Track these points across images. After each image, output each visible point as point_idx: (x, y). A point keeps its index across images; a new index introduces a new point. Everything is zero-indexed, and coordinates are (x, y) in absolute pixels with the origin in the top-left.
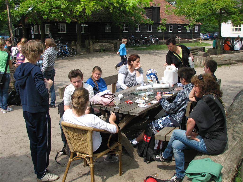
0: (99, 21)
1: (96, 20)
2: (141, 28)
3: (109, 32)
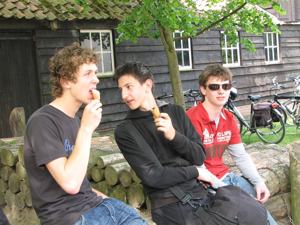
0: (40, 15)
1: (22, 11)
2: (241, 48)
3: (103, 75)
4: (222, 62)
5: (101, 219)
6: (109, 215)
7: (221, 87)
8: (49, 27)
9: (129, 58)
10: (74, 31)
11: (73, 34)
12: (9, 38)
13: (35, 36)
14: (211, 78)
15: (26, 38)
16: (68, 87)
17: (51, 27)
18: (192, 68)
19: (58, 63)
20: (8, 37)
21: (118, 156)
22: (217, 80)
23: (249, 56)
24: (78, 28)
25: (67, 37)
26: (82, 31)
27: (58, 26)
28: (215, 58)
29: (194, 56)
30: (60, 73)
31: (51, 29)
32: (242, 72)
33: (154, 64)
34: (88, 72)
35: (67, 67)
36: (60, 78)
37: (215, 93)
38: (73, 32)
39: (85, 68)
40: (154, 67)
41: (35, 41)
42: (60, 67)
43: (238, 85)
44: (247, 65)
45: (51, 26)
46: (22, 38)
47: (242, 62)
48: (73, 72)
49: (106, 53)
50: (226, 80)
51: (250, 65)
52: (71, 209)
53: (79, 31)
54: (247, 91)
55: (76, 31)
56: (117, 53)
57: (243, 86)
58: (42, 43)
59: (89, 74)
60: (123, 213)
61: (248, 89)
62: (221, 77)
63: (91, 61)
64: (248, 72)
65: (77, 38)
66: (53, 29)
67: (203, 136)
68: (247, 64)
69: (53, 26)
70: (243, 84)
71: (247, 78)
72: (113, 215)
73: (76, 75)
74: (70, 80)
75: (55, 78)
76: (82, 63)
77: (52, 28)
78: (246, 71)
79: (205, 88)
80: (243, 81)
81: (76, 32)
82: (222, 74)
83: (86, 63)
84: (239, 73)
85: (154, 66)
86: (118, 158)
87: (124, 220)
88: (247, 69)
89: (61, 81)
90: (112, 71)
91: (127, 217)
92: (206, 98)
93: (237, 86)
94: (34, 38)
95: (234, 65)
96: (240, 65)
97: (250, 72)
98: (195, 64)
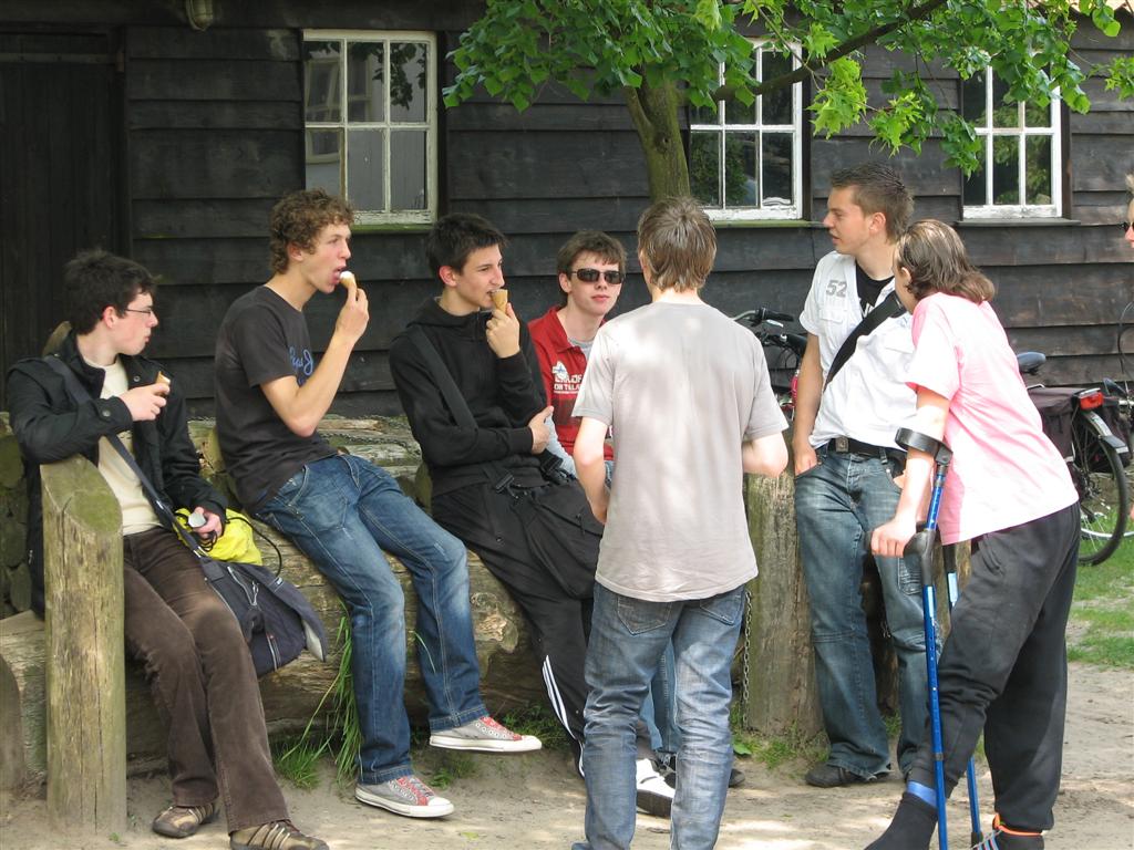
2: (1072, 131)
3: (387, 224)
4: (958, 197)
5: (335, 476)
6: (350, 474)
7: (602, 276)
8: (181, 15)
9: (506, 154)
10: (276, 36)
11: (272, 46)
12: (28, 56)
13: (124, 52)
14: (584, 255)
15: (89, 58)
16: (299, 258)
17: (187, 18)
18: (800, 216)
19: (287, 217)
20: (22, 52)
21: (390, 451)
22: (596, 262)
23: (1111, 169)
24: (294, 24)
25: (249, 57)
26: (310, 36)
27: (215, 11)
28: (924, 176)
29: (813, 159)
30: (288, 235)
31: (188, 25)
32: (1067, 251)
33: (615, 188)
34: (334, 238)
35: (301, 228)
36: (287, 243)
37: (588, 289)
38: (271, 39)
39: (331, 231)
40: (618, 202)
41: (121, 69)
42: (289, 226)
43: (1042, 313)
44: (1097, 216)
45: (189, 14)
46: (73, 58)
47: (1072, 200)
48: (310, 237)
49: (402, 131)
50: (612, 262)
51: (1114, 216)
52: (287, 455)
53: (298, 33)
54: (1088, 342)
55: (286, 33)
56: (452, 131)
57: (1067, 320)
58: (148, 78)
59: (335, 241)
60: (371, 477)
61: (1097, 333)
62: (604, 255)
63: (341, 220)
64: (1104, 254)
65: (289, 61)
66: (195, 27)
67: (553, 375)
68: (1100, 210)
69: (198, 15)
70: (1067, 307)
71: (1095, 281)
72: (355, 475)
73: (315, 240)
74: (304, 248)
75: (279, 242)
76: (327, 224)
77: (192, 23)
78: (1089, 247)
79: (569, 278)
80: (1073, 292)
81: (283, 39)
82: (606, 251)
83: (333, 223)
84: (1052, 254)
85: (615, 195)
86: (391, 454)
87: (372, 488)
88: (1096, 238)
89: (289, 248)
90: (425, 207)
91: (377, 485)
92: (571, 300)
93: (1038, 315)
94: (120, 57)
95: (1028, 212)
96: (1059, 214)
97: (1113, 253)
98: (815, 199)
